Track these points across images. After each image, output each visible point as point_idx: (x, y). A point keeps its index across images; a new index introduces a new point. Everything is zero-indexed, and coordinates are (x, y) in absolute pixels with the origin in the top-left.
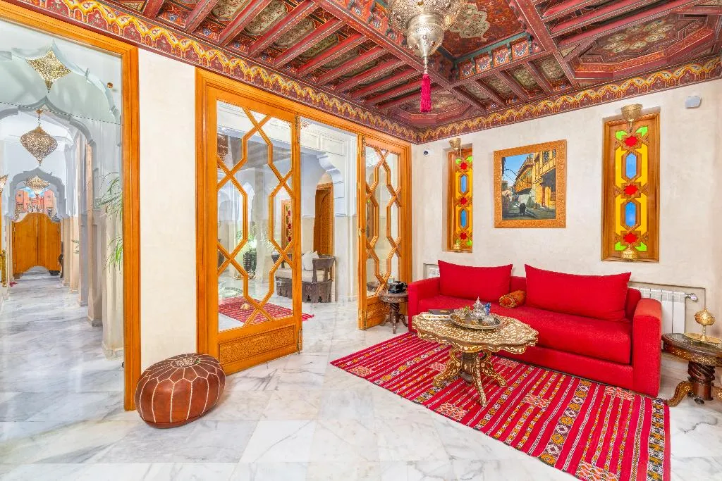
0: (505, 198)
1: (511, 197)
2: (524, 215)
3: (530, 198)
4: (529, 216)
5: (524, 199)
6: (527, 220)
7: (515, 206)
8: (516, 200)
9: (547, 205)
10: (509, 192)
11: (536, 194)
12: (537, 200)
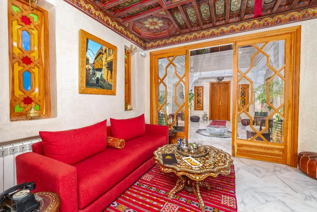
0: (88, 70)
1: (91, 71)
2: (98, 86)
3: (102, 75)
4: (100, 87)
5: (98, 74)
6: (99, 90)
7: (93, 79)
8: (94, 74)
9: (109, 81)
10: (90, 67)
11: (104, 74)
12: (105, 77)
